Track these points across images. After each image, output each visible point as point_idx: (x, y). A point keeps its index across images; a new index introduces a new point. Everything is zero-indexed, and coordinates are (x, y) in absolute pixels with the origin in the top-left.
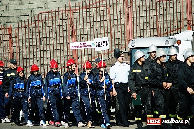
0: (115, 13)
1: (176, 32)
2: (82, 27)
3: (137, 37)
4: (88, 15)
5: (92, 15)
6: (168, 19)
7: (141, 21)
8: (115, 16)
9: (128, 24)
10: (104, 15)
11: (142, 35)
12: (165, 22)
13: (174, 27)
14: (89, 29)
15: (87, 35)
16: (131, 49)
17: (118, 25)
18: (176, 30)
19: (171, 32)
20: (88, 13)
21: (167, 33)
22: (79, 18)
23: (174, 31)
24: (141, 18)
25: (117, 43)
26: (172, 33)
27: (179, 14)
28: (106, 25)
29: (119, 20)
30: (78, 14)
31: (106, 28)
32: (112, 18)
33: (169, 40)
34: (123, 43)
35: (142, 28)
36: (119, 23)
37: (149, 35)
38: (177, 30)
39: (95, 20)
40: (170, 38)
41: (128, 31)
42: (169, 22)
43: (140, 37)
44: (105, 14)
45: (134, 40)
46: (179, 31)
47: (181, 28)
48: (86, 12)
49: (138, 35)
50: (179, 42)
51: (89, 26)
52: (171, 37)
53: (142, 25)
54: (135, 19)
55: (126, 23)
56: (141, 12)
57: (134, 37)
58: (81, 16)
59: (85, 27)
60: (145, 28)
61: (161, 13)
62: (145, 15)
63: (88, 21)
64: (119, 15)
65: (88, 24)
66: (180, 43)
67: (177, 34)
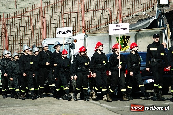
1: (75, 34)
2: (14, 30)
3: (49, 37)
4: (18, 22)
5: (20, 22)
6: (71, 25)
8: (37, 23)
10: (29, 22)
13: (73, 31)
14: (19, 32)
15: (18, 35)
17: (38, 29)
18: (75, 33)
20: (18, 21)
22: (12, 24)
24: (52, 25)
25: (35, 41)
27: (77, 22)
28: (30, 29)
29: (39, 26)
30: (11, 21)
33: (69, 39)
35: (52, 31)
39: (23, 25)
41: (43, 33)
43: (51, 37)
45: (46, 39)
46: (77, 33)
47: (78, 32)
48: (17, 20)
51: (19, 30)
52: (70, 37)
53: (52, 29)
54: (47, 25)
55: (42, 28)
57: (47, 37)
58: (14, 23)
59: (16, 30)
60: (54, 31)
62: (54, 22)
63: (18, 26)
65: (18, 28)
66: (76, 41)
67: (76, 35)
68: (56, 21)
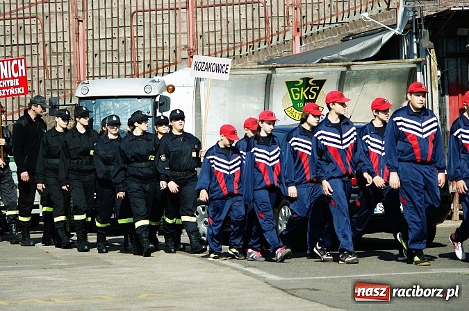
0: (53, 30)
1: (166, 70)
3: (93, 77)
6: (154, 45)
7: (103, 48)
9: (78, 52)
10: (37, 33)
11: (103, 73)
12: (147, 51)
13: (163, 60)
16: (81, 99)
17: (64, 53)
18: (167, 66)
19: (157, 69)
21: (150, 71)
23: (163, 68)
24: (103, 42)
25: (55, 87)
26: (160, 71)
27: (172, 36)
28: (41, 52)
29: (67, 44)
31: (35, 59)
32: (47, 39)
33: (152, 84)
34: (68, 87)
35: (103, 60)
36: (61, 50)
37: (116, 74)
38: (169, 66)
39: (21, 42)
40: (154, 81)
41: (78, 65)
42: (154, 50)
43: (100, 77)
44: (34, 31)
45: (86, 82)
46: (173, 68)
47: (176, 63)
49: (97, 74)
50: (172, 89)
52: (156, 78)
53: (103, 54)
54: (90, 43)
55: (74, 50)
56: (102, 31)
57: (88, 77)
60: (109, 60)
61: (140, 34)
62: (109, 36)
64: (60, 35)
65: (8, 49)
67: (169, 73)
68: (115, 30)
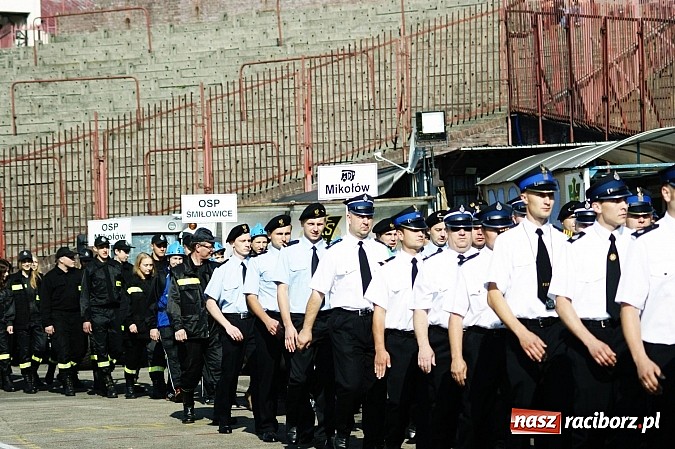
0: (69, 169)
4: (20, 172)
5: (26, 172)
6: (165, 183)
7: (117, 186)
10: (54, 173)
11: (117, 211)
12: (159, 189)
14: (20, 198)
17: (80, 192)
20: (20, 169)
22: (4, 177)
24: (116, 181)
25: (70, 225)
28: (52, 191)
29: (82, 184)
31: (52, 197)
32: (63, 178)
34: (83, 224)
35: (117, 199)
36: (76, 189)
37: (129, 211)
39: (32, 181)
42: (165, 189)
44: (51, 171)
48: (17, 166)
51: (20, 193)
53: (117, 192)
56: (116, 170)
58: (7, 173)
59: (14, 194)
60: (123, 198)
61: (153, 173)
62: (123, 175)
63: (20, 182)
64: (76, 174)
65: (21, 188)
68: (129, 170)
